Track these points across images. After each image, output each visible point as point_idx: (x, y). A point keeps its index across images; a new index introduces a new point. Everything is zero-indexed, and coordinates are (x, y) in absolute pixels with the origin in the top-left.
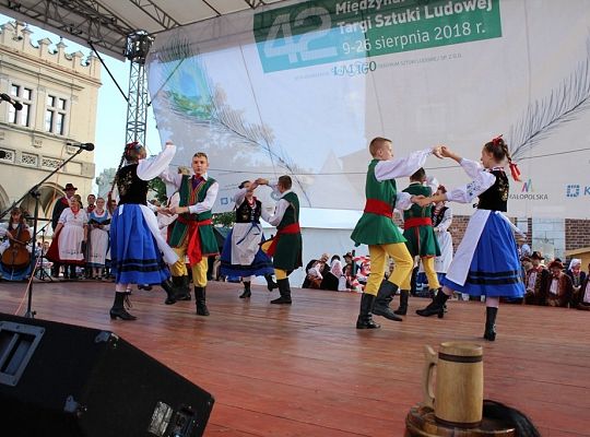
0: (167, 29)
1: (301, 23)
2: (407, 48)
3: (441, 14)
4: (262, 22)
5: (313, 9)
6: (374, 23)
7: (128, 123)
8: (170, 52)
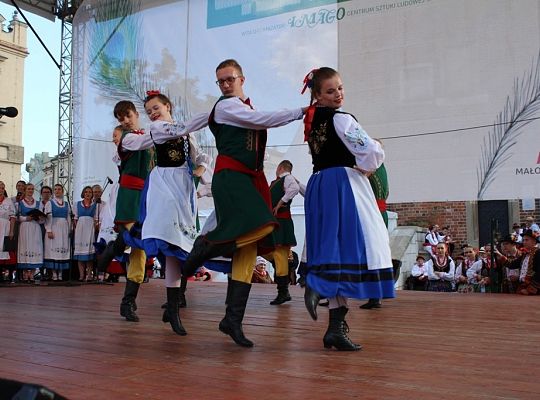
7: (61, 95)
8: (108, 7)
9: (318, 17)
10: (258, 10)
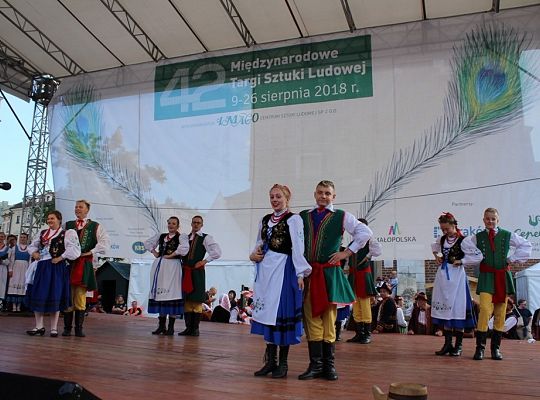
0: (73, 75)
1: (199, 77)
2: (289, 103)
3: (323, 75)
4: (163, 74)
5: (210, 65)
6: (263, 80)
7: (29, 160)
8: (74, 96)
10: (194, 109)
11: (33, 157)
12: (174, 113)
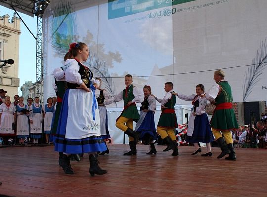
7: (37, 53)
8: (59, 10)
9: (162, 13)
10: (133, 10)
11: (39, 50)
12: (121, 13)
